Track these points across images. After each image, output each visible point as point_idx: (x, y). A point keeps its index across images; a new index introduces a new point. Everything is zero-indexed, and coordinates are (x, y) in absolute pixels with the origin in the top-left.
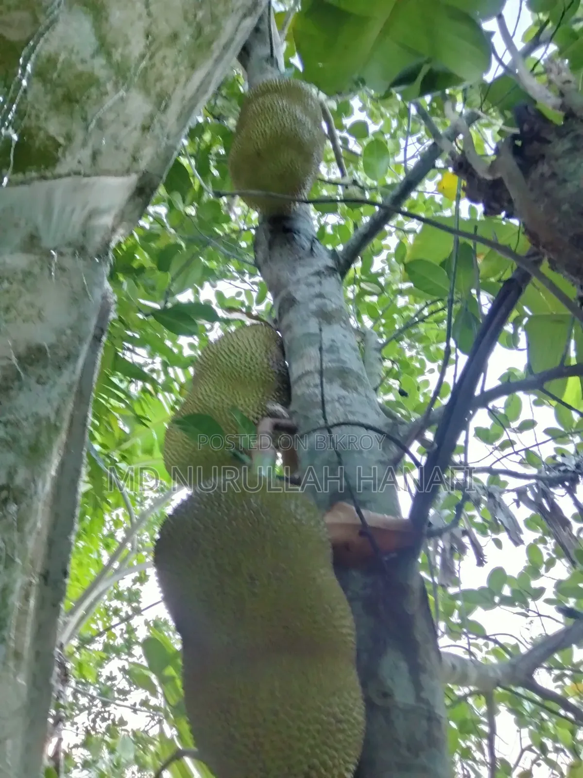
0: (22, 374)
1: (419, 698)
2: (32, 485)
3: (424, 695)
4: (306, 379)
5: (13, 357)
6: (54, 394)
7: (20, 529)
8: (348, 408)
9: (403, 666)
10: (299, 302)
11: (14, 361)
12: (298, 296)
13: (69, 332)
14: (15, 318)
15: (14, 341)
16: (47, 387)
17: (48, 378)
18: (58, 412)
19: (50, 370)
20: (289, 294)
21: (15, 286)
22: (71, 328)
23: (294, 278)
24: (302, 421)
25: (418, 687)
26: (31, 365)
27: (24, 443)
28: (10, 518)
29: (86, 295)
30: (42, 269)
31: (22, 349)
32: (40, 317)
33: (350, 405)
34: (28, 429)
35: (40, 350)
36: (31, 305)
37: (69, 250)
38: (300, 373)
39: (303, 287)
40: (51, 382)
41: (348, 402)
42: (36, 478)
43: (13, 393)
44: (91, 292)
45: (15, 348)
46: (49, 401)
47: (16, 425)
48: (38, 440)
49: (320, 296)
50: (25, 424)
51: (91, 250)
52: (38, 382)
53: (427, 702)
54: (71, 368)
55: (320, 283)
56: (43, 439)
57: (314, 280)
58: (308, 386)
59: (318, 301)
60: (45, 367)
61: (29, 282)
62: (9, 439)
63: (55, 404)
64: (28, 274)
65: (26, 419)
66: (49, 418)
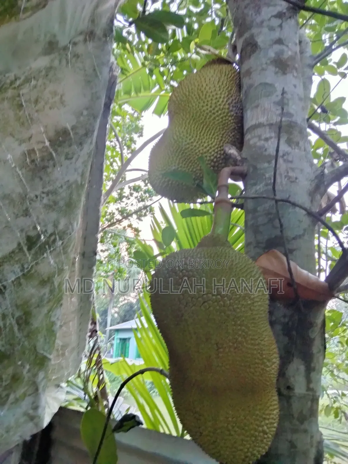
0: (54, 154)
1: (309, 389)
2: (70, 227)
3: (312, 386)
4: (259, 131)
5: (46, 141)
6: (79, 164)
7: (65, 253)
8: (290, 165)
9: (302, 368)
10: (260, 48)
11: (47, 143)
12: (260, 40)
13: (85, 113)
14: (44, 107)
15: (46, 127)
16: (74, 160)
17: (74, 154)
18: (83, 175)
19: (75, 147)
20: (252, 36)
21: (40, 82)
22: (87, 109)
23: (259, 19)
24: (251, 170)
25: (309, 380)
26: (60, 146)
27: (62, 203)
28: (58, 249)
29: (97, 76)
30: (60, 61)
31: (52, 133)
32: (62, 102)
33: (291, 162)
34: (64, 193)
35: (65, 132)
36: (55, 93)
37: (81, 38)
38: (253, 122)
39: (265, 30)
40: (75, 157)
41: (290, 159)
42: (72, 222)
43: (49, 170)
44: (101, 73)
45: (46, 132)
46: (76, 170)
47: (54, 192)
48: (71, 198)
49: (279, 41)
50: (61, 190)
51: (99, 32)
52: (67, 158)
53: (312, 390)
54: (89, 141)
55: (281, 26)
56: (74, 197)
57: (276, 22)
58: (259, 137)
59: (277, 48)
60: (70, 146)
61: (51, 74)
62: (51, 203)
63: (80, 171)
64: (49, 69)
65: (62, 187)
66: (76, 181)
